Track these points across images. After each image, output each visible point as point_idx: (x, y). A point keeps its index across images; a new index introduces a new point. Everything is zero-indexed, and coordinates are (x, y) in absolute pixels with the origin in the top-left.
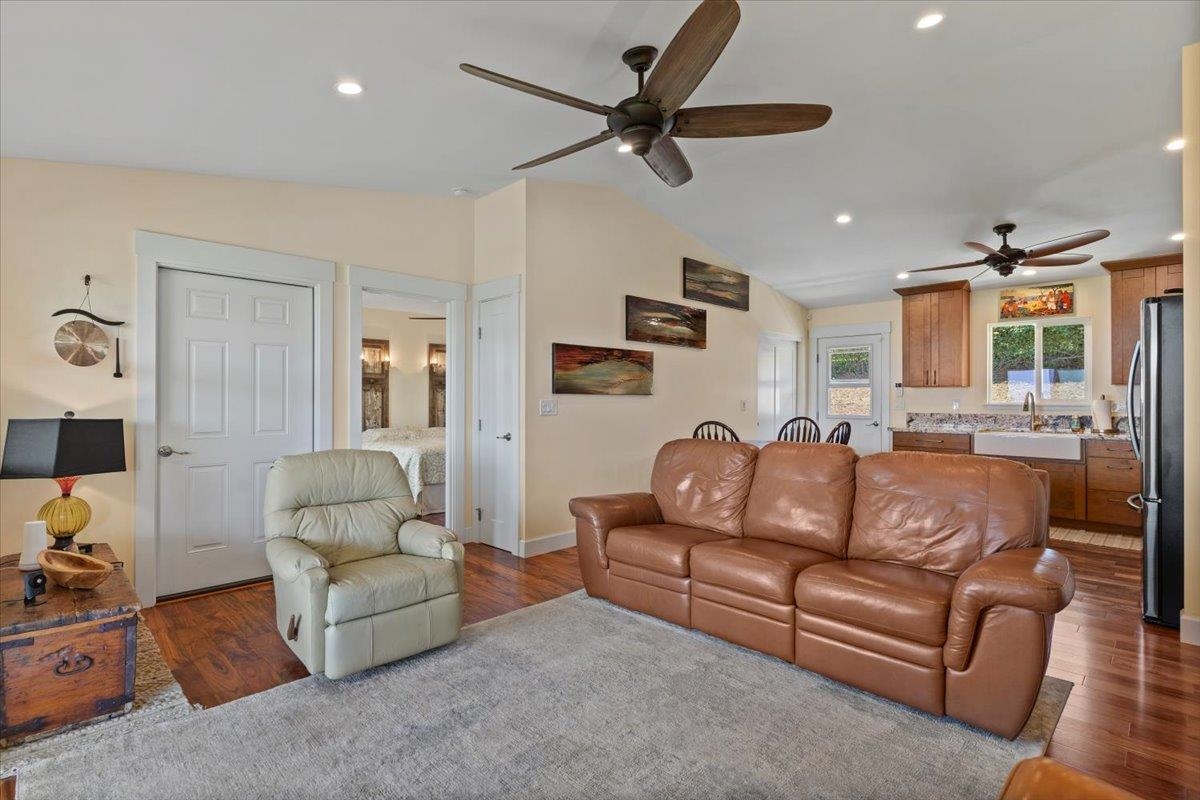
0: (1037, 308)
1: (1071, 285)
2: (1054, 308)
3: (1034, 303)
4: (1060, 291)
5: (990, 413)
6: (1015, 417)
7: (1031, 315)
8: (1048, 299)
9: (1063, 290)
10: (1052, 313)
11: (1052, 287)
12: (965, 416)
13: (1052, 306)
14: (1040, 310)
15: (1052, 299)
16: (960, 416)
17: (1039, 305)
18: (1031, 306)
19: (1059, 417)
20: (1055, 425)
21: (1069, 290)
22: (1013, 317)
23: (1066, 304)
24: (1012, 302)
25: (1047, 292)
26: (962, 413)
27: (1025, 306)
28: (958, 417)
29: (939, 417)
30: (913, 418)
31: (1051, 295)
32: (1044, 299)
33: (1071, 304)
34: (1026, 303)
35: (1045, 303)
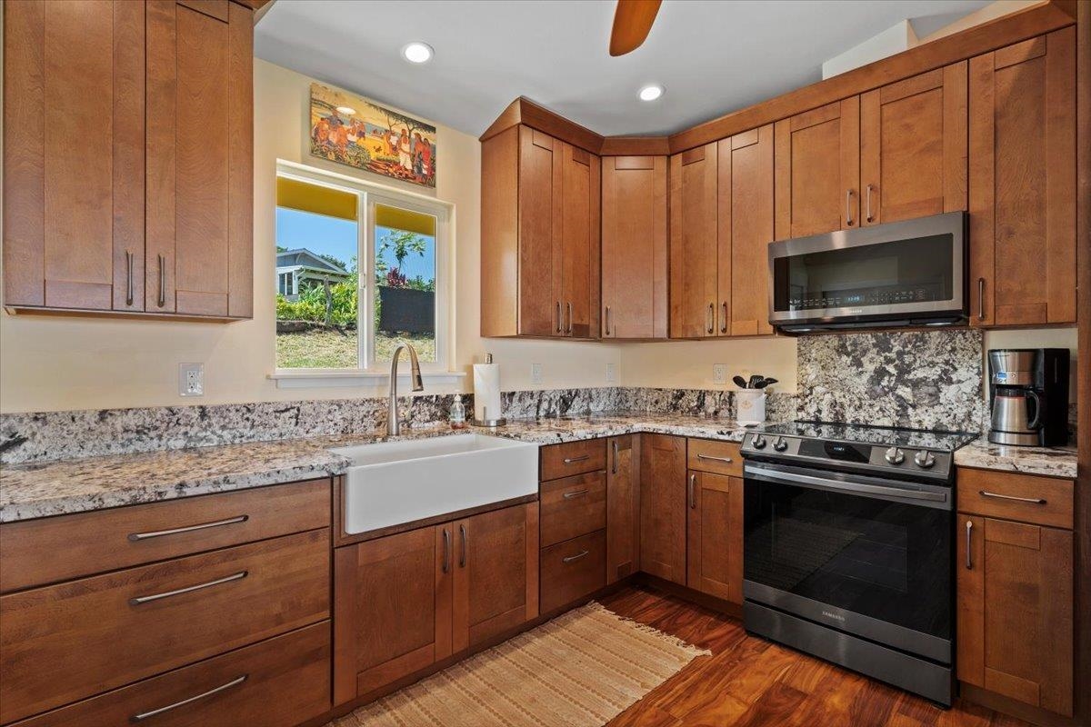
0: (381, 155)
1: (433, 129)
2: (409, 167)
3: (379, 142)
4: (418, 135)
5: (284, 397)
6: (340, 406)
7: (372, 168)
8: (399, 142)
9: (424, 134)
10: (405, 177)
11: (408, 121)
12: (217, 410)
13: (405, 161)
14: (389, 163)
15: (406, 147)
16: (203, 413)
18: (373, 146)
21: (430, 138)
23: (424, 169)
25: (399, 127)
26: (209, 402)
27: (362, 142)
28: (196, 415)
29: (132, 421)
30: (22, 431)
31: (404, 136)
32: (394, 140)
33: (432, 169)
34: (362, 135)
35: (395, 149)
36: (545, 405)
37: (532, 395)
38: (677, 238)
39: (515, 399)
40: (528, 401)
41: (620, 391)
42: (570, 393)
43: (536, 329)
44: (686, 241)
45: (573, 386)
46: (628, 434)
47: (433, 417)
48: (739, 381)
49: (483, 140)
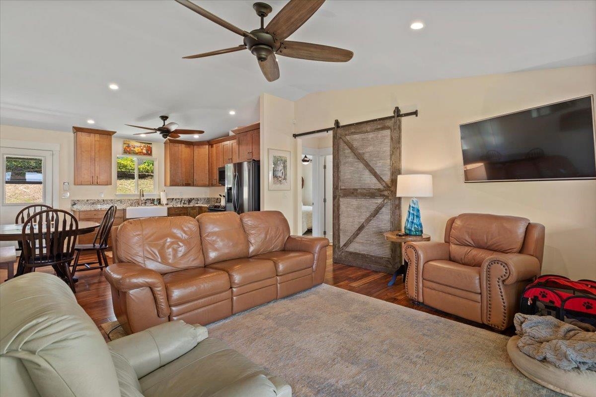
1: (151, 144)
3: (138, 149)
4: (147, 146)
5: (118, 198)
7: (137, 154)
9: (149, 145)
10: (145, 154)
11: (145, 143)
12: (106, 200)
13: (144, 151)
14: (140, 152)
15: (145, 149)
16: (103, 201)
17: (140, 150)
18: (136, 150)
19: (147, 199)
20: (146, 203)
21: (150, 145)
22: (129, 153)
23: (149, 152)
24: (128, 146)
25: (143, 145)
26: (105, 199)
27: (134, 149)
28: (102, 201)
29: (92, 202)
30: (76, 202)
31: (144, 147)
32: (142, 148)
33: (151, 152)
34: (134, 148)
35: (142, 149)
36: (183, 201)
37: (179, 199)
38: (210, 164)
39: (174, 200)
40: (178, 200)
41: (208, 199)
42: (191, 199)
43: (174, 183)
44: (211, 164)
45: (192, 197)
46: (194, 207)
47: (151, 203)
48: (221, 195)
49: (165, 143)
